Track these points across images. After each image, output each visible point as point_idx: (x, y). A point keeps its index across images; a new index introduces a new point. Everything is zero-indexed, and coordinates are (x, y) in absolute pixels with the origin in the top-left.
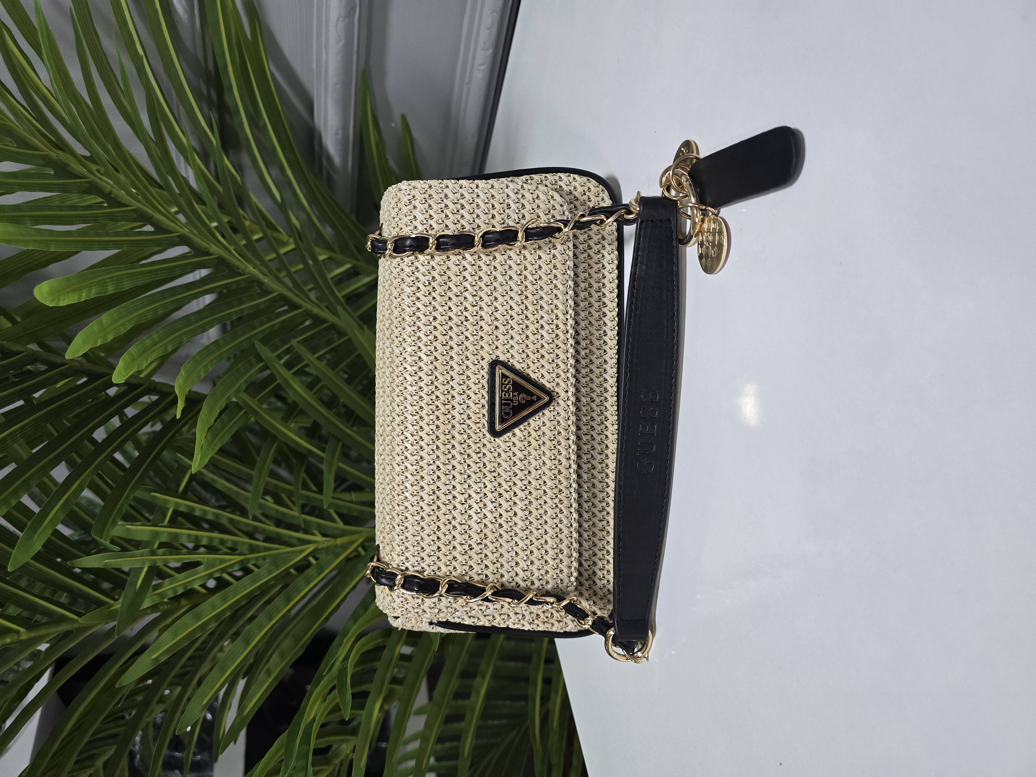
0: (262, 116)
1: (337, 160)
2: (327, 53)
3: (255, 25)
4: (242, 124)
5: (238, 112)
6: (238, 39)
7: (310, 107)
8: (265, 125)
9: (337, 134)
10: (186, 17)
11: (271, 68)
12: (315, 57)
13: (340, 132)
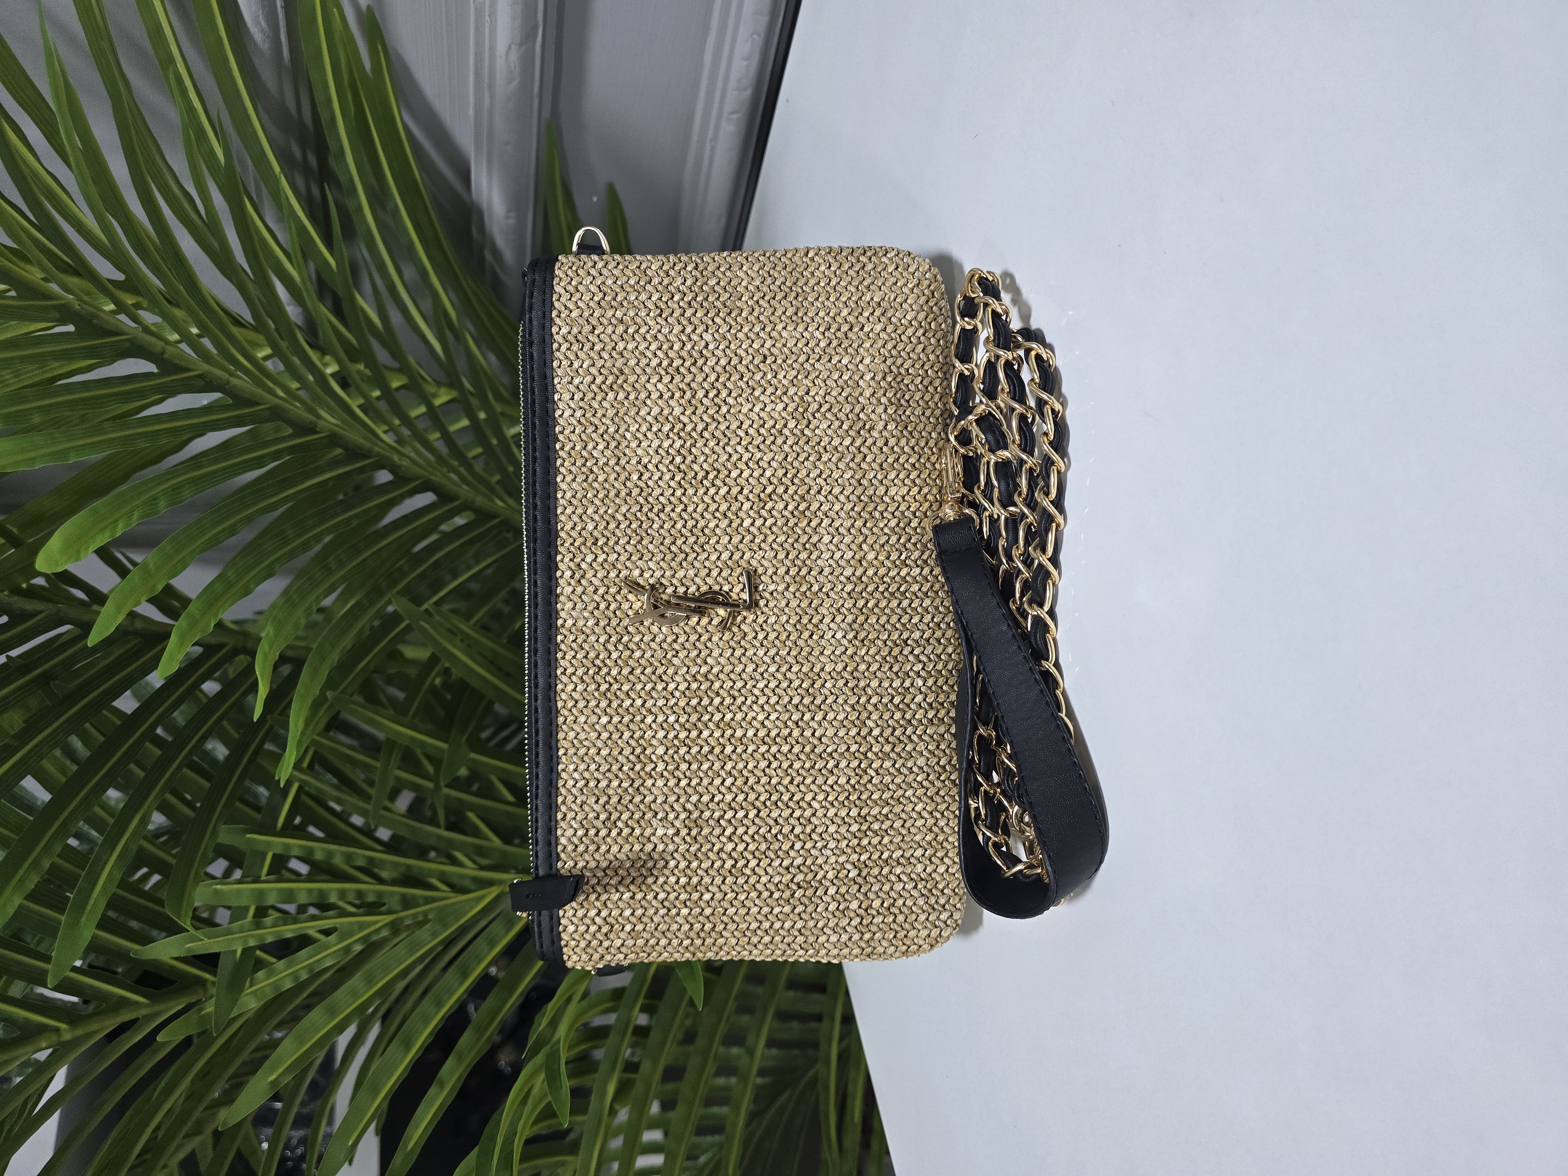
0: (392, 195)
1: (508, 255)
2: (492, 96)
3: (378, 53)
4: (360, 208)
5: (354, 190)
6: (351, 74)
7: (465, 176)
8: (396, 208)
9: (507, 218)
10: (267, 45)
11: (402, 118)
12: (472, 99)
13: (512, 215)
